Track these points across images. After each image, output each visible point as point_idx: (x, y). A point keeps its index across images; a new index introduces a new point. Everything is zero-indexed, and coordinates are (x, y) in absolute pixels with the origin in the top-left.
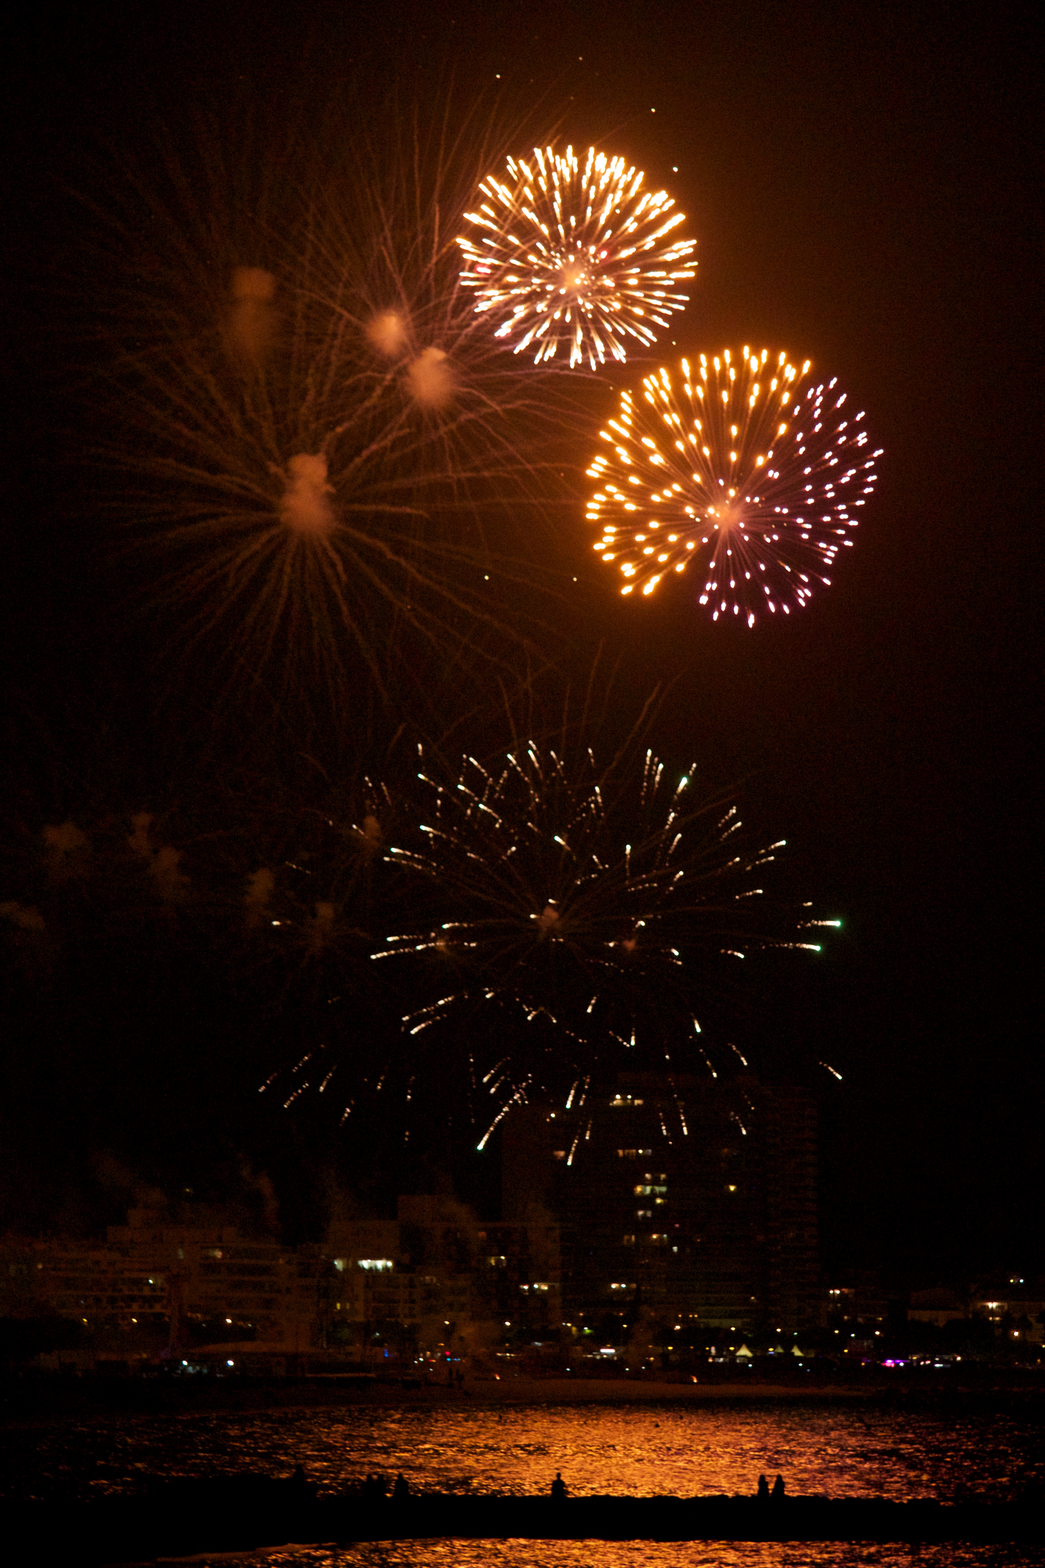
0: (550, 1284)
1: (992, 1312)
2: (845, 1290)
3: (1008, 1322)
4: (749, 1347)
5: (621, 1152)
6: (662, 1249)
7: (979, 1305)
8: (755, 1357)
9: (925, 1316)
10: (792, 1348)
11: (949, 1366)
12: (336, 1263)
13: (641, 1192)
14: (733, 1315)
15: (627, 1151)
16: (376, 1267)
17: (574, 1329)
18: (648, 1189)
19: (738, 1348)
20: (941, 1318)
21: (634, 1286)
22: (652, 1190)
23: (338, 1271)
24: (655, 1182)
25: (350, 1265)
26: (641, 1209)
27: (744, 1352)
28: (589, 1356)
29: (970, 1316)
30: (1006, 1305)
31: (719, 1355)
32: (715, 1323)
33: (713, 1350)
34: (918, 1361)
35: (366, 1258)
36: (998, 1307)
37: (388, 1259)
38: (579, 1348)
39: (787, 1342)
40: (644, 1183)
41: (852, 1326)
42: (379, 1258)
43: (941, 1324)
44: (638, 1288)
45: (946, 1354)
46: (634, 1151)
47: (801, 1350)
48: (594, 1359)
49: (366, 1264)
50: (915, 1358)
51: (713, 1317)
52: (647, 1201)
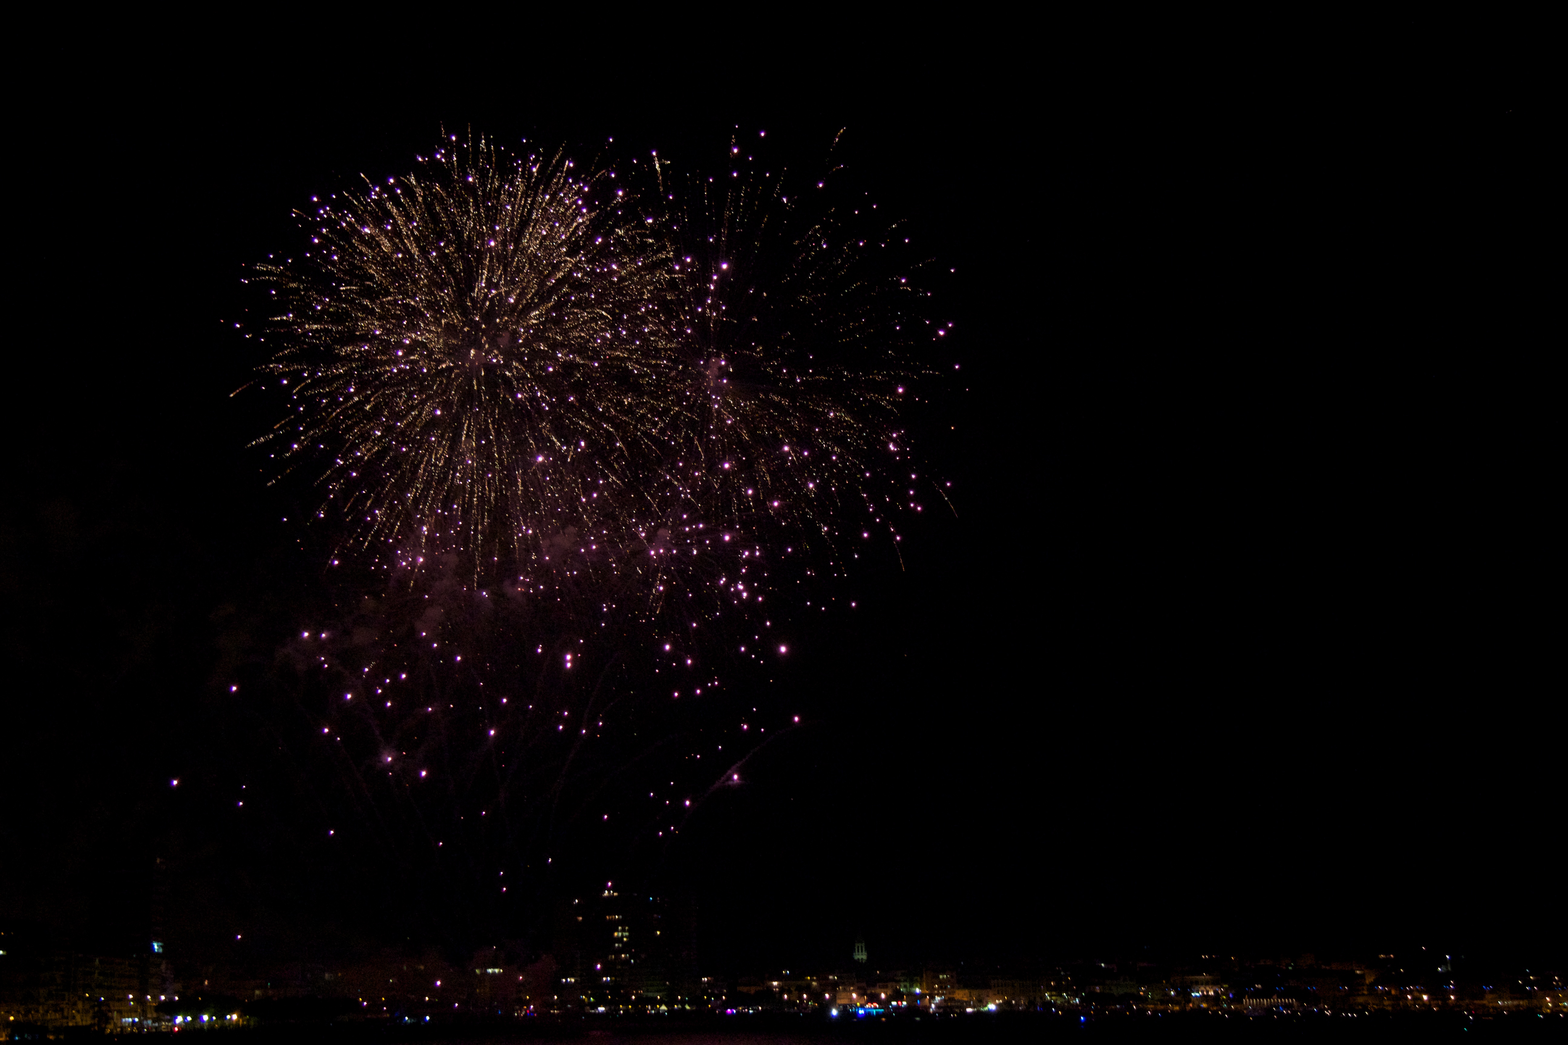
0: (576, 978)
1: (776, 987)
2: (709, 978)
3: (782, 990)
4: (666, 1006)
5: (608, 917)
6: (627, 961)
7: (769, 983)
8: (668, 1009)
9: (744, 989)
10: (685, 1005)
11: (755, 1011)
12: (477, 970)
13: (618, 936)
14: (658, 991)
15: (610, 917)
16: (495, 972)
17: (586, 999)
18: (620, 934)
19: (660, 1006)
20: (753, 990)
21: (613, 978)
22: (622, 935)
23: (477, 975)
24: (623, 930)
25: (483, 971)
26: (617, 943)
27: (664, 1008)
28: (593, 1011)
29: (765, 989)
30: (781, 983)
31: (652, 1009)
32: (650, 995)
33: (649, 1007)
34: (742, 1009)
35: (491, 968)
36: (778, 984)
37: (500, 969)
38: (588, 1008)
39: (683, 1002)
40: (617, 931)
41: (712, 995)
42: (497, 968)
43: (752, 992)
44: (616, 980)
45: (755, 1006)
46: (614, 917)
47: (689, 1006)
48: (595, 1014)
49: (490, 971)
50: (740, 1008)
51: (648, 992)
52: (620, 940)
